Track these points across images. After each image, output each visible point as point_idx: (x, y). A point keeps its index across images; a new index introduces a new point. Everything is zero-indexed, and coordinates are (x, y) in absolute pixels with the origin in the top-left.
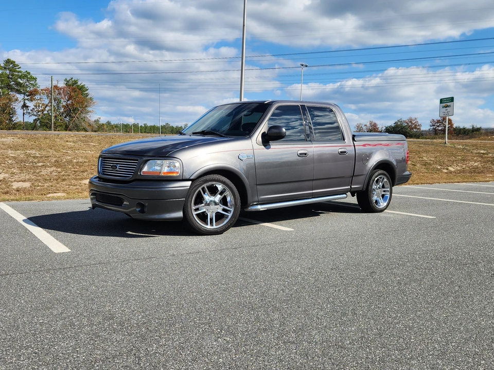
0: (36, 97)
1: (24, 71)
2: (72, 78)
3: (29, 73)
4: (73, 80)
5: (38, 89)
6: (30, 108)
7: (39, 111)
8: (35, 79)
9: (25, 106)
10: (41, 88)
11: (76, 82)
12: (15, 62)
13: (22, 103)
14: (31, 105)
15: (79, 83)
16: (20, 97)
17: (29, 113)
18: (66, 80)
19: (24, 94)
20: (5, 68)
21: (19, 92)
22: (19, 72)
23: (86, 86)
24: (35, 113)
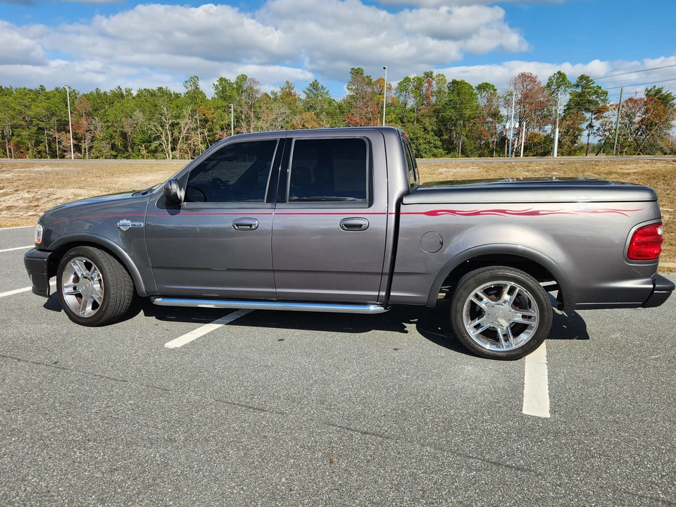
0: (604, 114)
1: (595, 85)
2: (655, 87)
3: (600, 88)
4: (656, 88)
5: (608, 105)
6: (595, 128)
7: (605, 131)
8: (606, 93)
9: (591, 126)
10: (611, 103)
11: (659, 91)
12: (588, 77)
13: (589, 122)
14: (597, 124)
15: (663, 92)
16: (588, 115)
17: (594, 133)
18: (647, 89)
19: (592, 112)
20: (577, 86)
21: (588, 110)
22: (590, 88)
23: (673, 95)
24: (601, 133)
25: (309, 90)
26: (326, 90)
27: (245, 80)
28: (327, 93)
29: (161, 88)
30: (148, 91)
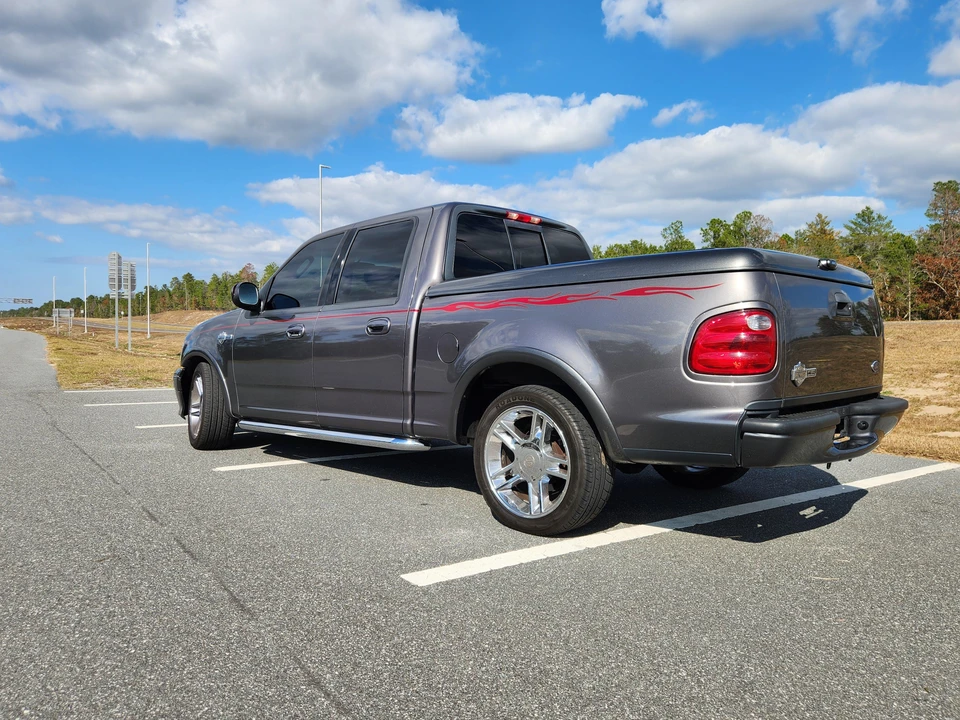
25: (855, 224)
26: (887, 221)
27: (749, 218)
28: (888, 225)
29: (636, 242)
30: (620, 246)
